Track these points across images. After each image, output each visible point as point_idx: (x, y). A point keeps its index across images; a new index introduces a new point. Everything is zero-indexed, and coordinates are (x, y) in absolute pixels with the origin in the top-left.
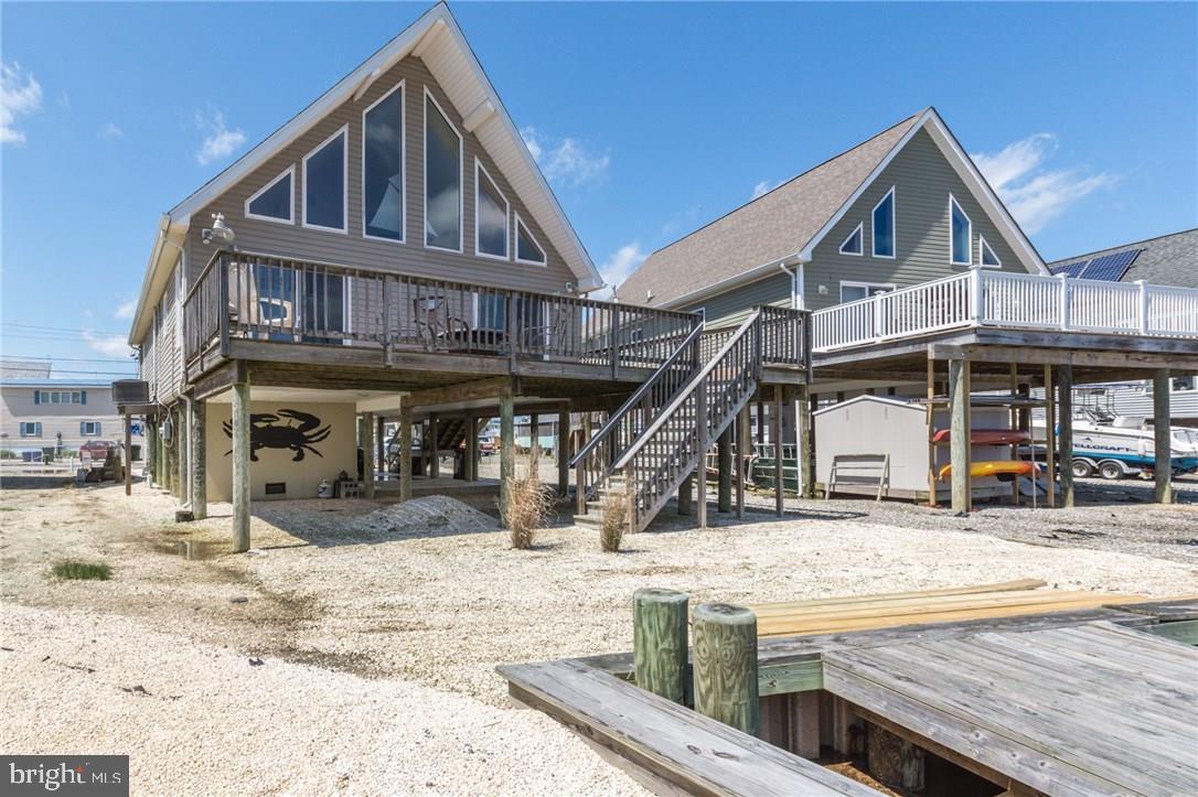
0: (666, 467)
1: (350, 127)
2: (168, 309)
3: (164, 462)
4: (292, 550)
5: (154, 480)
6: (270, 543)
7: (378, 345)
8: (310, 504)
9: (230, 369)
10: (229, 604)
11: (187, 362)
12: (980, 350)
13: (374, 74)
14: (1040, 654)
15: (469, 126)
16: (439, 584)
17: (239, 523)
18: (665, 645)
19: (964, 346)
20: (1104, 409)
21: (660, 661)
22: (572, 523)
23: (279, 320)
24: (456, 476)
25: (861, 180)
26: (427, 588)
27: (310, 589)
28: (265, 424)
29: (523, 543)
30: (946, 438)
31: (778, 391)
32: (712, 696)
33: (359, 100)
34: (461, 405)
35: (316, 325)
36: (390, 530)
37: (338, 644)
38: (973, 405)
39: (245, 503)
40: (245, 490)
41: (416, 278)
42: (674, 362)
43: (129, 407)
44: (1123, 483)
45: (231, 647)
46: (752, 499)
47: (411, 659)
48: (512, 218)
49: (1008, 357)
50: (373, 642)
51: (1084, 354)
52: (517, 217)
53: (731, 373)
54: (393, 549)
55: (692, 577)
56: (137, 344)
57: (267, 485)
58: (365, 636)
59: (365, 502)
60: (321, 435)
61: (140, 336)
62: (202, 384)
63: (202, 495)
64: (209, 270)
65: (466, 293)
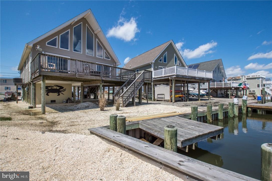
0: (128, 96)
1: (70, 30)
2: (27, 63)
3: (26, 96)
4: (55, 113)
5: (24, 100)
6: (50, 112)
7: (74, 73)
8: (61, 104)
9: (41, 77)
10: (39, 124)
11: (31, 75)
12: (177, 78)
13: (75, 20)
14: (167, 121)
15: (95, 33)
16: (84, 118)
17: (43, 108)
18: (114, 123)
19: (174, 77)
20: (194, 87)
21: (113, 125)
22: (113, 106)
23: (52, 67)
24: (94, 98)
25: (162, 50)
26: (81, 119)
27: (57, 120)
28: (51, 88)
29: (102, 110)
30: (172, 91)
31: (147, 84)
32: (119, 129)
33: (72, 25)
34: (95, 85)
35: (60, 69)
36: (77, 109)
37: (61, 129)
38: (175, 86)
39: (44, 104)
40: (44, 101)
41: (82, 61)
42: (131, 78)
43: (17, 84)
44: (196, 98)
45: (38, 131)
46: (145, 101)
47: (75, 130)
48: (104, 51)
49: (180, 79)
50: (68, 128)
51: (190, 79)
52: (105, 51)
53: (139, 81)
54: (77, 112)
55: (129, 114)
56: (20, 70)
57: (51, 101)
58: (67, 127)
59: (73, 103)
60: (64, 90)
61: (21, 68)
62: (35, 80)
63: (35, 103)
64: (36, 56)
65: (93, 64)
